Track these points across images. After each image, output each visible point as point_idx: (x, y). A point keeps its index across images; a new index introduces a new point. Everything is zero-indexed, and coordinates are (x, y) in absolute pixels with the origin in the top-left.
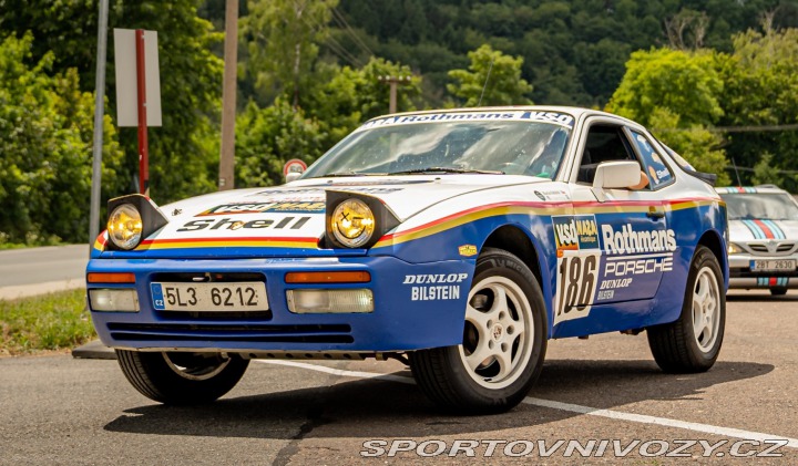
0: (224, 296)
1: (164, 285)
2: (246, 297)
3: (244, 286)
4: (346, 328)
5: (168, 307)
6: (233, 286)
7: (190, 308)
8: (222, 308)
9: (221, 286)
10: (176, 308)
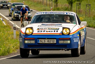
0: (49, 41)
1: (40, 40)
2: (53, 41)
3: (53, 40)
4: (66, 45)
5: (40, 43)
6: (51, 40)
7: (44, 43)
8: (49, 43)
9: (49, 40)
10: (42, 43)
